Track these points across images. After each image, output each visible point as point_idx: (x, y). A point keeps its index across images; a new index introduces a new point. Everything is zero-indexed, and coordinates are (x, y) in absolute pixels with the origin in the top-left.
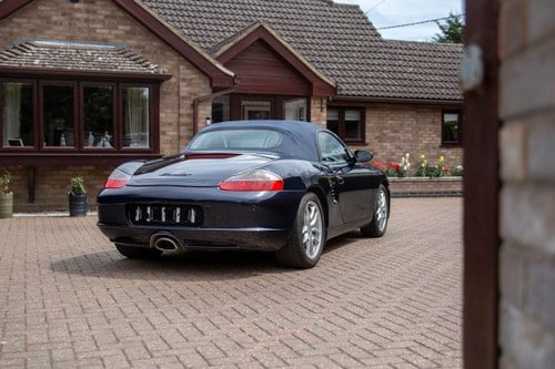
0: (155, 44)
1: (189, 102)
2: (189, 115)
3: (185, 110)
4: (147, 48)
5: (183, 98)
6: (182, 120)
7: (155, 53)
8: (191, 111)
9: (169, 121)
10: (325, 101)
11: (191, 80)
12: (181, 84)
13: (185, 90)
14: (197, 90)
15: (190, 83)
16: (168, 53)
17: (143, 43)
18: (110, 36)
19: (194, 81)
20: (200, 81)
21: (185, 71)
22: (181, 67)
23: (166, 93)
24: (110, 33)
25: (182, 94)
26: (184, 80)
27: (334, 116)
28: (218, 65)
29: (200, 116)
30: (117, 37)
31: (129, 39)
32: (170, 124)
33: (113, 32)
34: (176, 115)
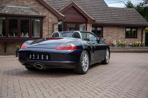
0: (42, 7)
1: (51, 24)
2: (51, 28)
3: (51, 26)
4: (39, 8)
5: (50, 23)
6: (50, 29)
7: (42, 10)
8: (52, 27)
9: (46, 29)
10: (91, 24)
11: (52, 18)
12: (49, 19)
13: (50, 21)
14: (54, 21)
15: (52, 19)
16: (45, 10)
17: (38, 7)
18: (28, 5)
19: (53, 18)
20: (55, 18)
21: (50, 15)
22: (49, 14)
23: (45, 21)
24: (28, 4)
25: (49, 22)
26: (50, 18)
27: (94, 29)
28: (60, 13)
29: (54, 28)
30: (31, 5)
31: (34, 5)
32: (46, 30)
33: (29, 3)
34: (48, 28)
